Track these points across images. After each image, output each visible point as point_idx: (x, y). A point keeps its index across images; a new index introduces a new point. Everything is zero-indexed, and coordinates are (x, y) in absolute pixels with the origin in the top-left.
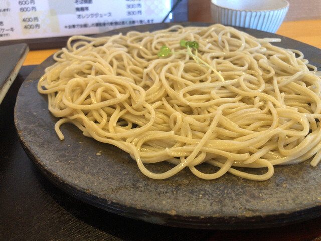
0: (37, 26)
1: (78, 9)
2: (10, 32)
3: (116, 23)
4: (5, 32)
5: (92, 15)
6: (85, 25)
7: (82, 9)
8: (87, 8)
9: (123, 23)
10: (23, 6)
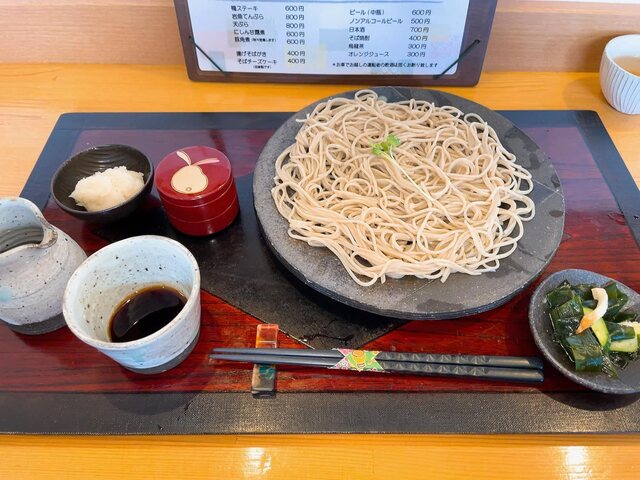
0: (303, 61)
1: (351, 46)
2: (272, 65)
3: (392, 65)
4: (267, 64)
5: (366, 54)
6: (356, 65)
7: (356, 46)
8: (362, 46)
9: (400, 65)
10: (291, 38)
